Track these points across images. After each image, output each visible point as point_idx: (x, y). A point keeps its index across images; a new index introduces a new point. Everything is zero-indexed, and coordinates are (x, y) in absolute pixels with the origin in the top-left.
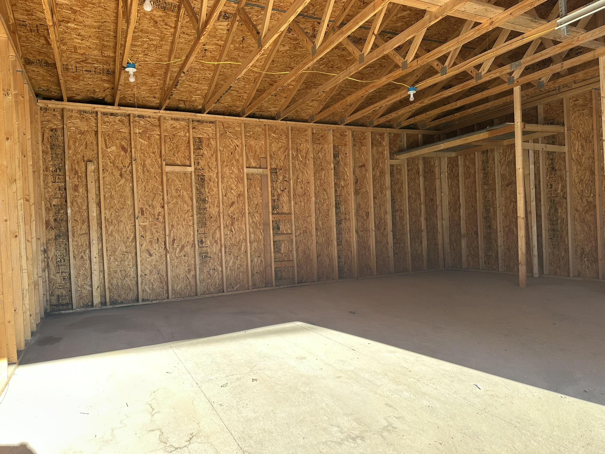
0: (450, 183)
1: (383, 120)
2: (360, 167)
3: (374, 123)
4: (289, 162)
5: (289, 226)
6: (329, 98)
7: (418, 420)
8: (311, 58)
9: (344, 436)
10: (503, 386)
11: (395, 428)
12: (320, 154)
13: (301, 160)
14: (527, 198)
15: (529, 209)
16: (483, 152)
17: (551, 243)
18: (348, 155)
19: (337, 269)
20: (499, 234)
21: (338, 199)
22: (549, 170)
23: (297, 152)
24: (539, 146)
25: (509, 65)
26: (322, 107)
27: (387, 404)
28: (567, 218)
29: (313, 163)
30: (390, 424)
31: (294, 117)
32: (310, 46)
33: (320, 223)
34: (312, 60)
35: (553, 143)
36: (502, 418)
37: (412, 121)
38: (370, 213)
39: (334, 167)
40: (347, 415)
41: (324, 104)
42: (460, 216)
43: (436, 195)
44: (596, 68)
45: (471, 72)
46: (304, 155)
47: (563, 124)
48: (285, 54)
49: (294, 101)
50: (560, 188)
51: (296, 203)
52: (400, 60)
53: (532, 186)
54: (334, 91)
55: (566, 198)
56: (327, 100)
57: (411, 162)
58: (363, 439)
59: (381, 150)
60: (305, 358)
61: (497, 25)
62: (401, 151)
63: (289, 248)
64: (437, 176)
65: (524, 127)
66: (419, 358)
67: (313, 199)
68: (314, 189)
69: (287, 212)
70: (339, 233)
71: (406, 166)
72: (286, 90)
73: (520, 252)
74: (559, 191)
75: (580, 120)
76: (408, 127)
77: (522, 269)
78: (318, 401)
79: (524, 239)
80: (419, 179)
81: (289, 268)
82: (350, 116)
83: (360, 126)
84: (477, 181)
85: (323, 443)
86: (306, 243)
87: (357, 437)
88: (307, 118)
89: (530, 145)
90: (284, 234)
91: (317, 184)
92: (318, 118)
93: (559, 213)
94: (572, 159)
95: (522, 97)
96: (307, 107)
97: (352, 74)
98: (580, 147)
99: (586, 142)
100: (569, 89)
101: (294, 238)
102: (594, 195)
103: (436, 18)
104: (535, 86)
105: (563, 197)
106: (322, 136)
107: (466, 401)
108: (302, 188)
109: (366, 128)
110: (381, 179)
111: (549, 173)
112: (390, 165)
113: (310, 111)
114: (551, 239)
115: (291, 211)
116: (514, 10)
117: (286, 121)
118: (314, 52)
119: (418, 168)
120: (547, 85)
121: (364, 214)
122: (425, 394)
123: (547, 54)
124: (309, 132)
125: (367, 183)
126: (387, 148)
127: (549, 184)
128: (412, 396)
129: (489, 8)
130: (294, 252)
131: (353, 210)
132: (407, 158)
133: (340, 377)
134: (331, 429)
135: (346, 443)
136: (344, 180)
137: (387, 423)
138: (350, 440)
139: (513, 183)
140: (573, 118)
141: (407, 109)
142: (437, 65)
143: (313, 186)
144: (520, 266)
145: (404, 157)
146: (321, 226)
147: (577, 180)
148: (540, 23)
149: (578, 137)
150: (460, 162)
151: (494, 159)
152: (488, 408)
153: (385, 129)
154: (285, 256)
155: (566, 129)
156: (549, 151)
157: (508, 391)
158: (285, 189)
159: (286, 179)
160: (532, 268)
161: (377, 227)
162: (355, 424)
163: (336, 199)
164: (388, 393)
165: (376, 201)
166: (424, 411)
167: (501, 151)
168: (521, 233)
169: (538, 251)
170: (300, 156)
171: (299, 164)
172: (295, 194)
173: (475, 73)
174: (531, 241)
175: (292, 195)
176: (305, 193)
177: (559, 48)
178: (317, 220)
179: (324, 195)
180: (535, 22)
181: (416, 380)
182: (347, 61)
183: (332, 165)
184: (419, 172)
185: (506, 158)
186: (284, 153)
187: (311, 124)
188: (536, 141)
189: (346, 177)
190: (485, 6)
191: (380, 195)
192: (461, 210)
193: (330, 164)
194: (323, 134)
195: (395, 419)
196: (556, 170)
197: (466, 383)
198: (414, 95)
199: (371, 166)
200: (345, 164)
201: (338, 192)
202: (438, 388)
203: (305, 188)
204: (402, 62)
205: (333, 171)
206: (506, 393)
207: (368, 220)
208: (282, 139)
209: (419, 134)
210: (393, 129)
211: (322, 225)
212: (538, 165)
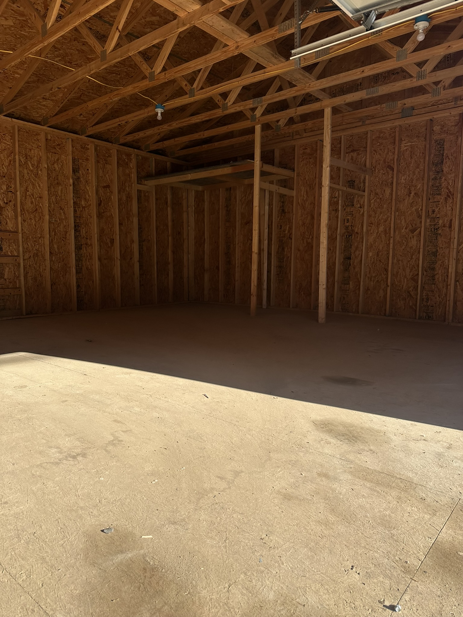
0: (196, 217)
1: (130, 138)
2: (104, 187)
3: (121, 140)
4: (15, 169)
5: (14, 247)
6: (66, 100)
7: (146, 431)
8: (41, 39)
9: (63, 456)
10: (228, 393)
11: (122, 441)
12: (56, 165)
13: (32, 169)
14: (261, 237)
15: (262, 248)
16: (227, 190)
17: (278, 278)
18: (90, 172)
19: (76, 299)
20: (237, 269)
21: (78, 221)
22: (280, 212)
23: (27, 158)
24: (274, 188)
25: (252, 100)
26: (58, 109)
27: (115, 421)
28: (291, 256)
29: (46, 175)
30: (116, 438)
31: (22, 115)
32: (39, 24)
33: (55, 246)
34: (42, 42)
35: (285, 187)
36: (224, 420)
37: (160, 146)
38: (115, 240)
39: (74, 184)
40: (69, 436)
41: (61, 106)
42: (204, 251)
43: (183, 229)
44: (321, 119)
45: (218, 101)
46: (36, 164)
47: (294, 170)
48: (8, 30)
49: (20, 93)
50: (287, 229)
51: (24, 221)
52: (147, 69)
53: (266, 226)
54: (73, 92)
55: (291, 239)
56: (64, 102)
57: (159, 189)
58: (84, 455)
59: (128, 172)
60: (26, 386)
61: (242, 51)
62: (149, 176)
63: (15, 274)
64: (184, 209)
65: (262, 167)
66: (154, 377)
67: (47, 217)
68: (47, 205)
69: (12, 230)
70: (79, 260)
71: (154, 194)
72: (11, 79)
73: (252, 285)
74: (287, 232)
75: (307, 167)
76: (156, 152)
77: (254, 300)
78: (36, 426)
79: (256, 272)
80: (167, 209)
81: (15, 297)
82: (92, 126)
83: (105, 141)
84: (220, 217)
85: (38, 466)
86: (38, 269)
87: (78, 455)
88: (39, 119)
89: (267, 186)
90: (9, 256)
91: (51, 200)
92: (53, 121)
93: (286, 252)
94: (299, 203)
95: (262, 137)
96: (39, 106)
97: (92, 72)
98: (305, 193)
99: (310, 189)
100: (300, 137)
101: (22, 261)
102: (313, 237)
103: (184, 25)
104: (273, 129)
105: (289, 237)
106: (59, 145)
107: (194, 409)
108: (32, 203)
109: (111, 144)
110: (127, 204)
111: (280, 215)
112: (138, 190)
113: (43, 111)
114: (278, 274)
115: (18, 230)
116: (258, 38)
117: (12, 118)
118: (45, 33)
119: (167, 198)
120: (283, 129)
121: (108, 241)
122: (156, 407)
123: (284, 95)
124: (42, 137)
125: (111, 207)
126: (134, 171)
127: (279, 225)
128: (142, 410)
129: (235, 29)
130: (22, 278)
131: (96, 235)
132: (155, 185)
133: (66, 401)
134: (49, 451)
135: (65, 462)
136: (85, 199)
137: (113, 438)
138: (69, 459)
139: (249, 222)
140: (301, 165)
141: (155, 130)
142: (186, 85)
143: (47, 202)
144: (252, 296)
145: (151, 183)
146: (56, 249)
147: (301, 223)
148: (280, 60)
149: (304, 184)
150: (206, 197)
151: (235, 198)
152: (213, 413)
153: (132, 149)
154: (10, 283)
155: (295, 174)
156: (281, 194)
157: (232, 397)
158: (10, 201)
159: (10, 189)
160: (262, 300)
161: (123, 257)
162: (78, 443)
163: (75, 220)
164: (117, 410)
165: (122, 228)
166: (153, 422)
167: (242, 190)
168: (254, 267)
169: (267, 286)
170: (30, 165)
171: (28, 173)
172: (23, 209)
173: (221, 103)
174: (262, 277)
175: (19, 210)
176: (36, 210)
177: (294, 92)
178: (51, 242)
179: (60, 214)
180: (276, 58)
181: (148, 396)
182: (88, 59)
183: (71, 181)
184: (167, 203)
185: (246, 197)
186: (8, 157)
187: (45, 127)
188: (271, 182)
189: (87, 196)
190: (232, 26)
191: (126, 221)
192: (206, 245)
193: (68, 179)
194: (60, 143)
195: (122, 433)
196: (285, 213)
197: (196, 394)
198: (162, 113)
199: (117, 188)
200: (87, 181)
201: (78, 212)
202: (169, 400)
203: (37, 203)
204: (149, 72)
205: (71, 188)
206: (230, 399)
207: (113, 248)
208: (6, 140)
209: (168, 161)
210: (141, 151)
211: (58, 249)
212: (272, 206)
